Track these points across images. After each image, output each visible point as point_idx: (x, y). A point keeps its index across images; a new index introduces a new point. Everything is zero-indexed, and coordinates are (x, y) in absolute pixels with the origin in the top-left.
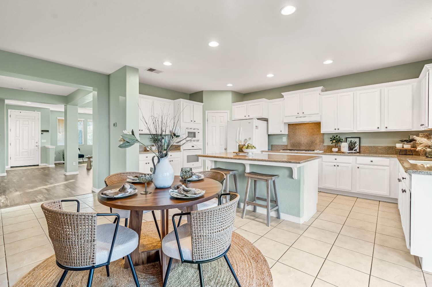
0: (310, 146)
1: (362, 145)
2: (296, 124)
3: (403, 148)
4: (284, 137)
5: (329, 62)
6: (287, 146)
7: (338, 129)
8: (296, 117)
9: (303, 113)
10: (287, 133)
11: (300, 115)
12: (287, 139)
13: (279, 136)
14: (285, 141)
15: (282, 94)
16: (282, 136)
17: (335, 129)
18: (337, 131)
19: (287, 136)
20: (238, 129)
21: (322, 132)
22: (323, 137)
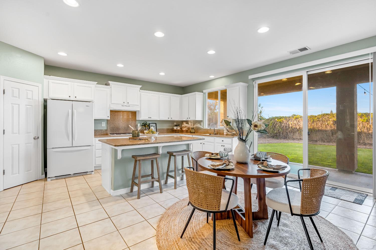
0: (127, 130)
1: (157, 128)
2: (115, 111)
3: (177, 129)
4: (104, 122)
5: (162, 74)
6: (107, 130)
7: (151, 118)
8: (122, 106)
9: (128, 103)
10: (109, 118)
11: (125, 104)
12: (107, 124)
13: (98, 121)
14: (104, 126)
15: (109, 82)
16: (101, 120)
17: (149, 118)
18: (150, 119)
19: (106, 121)
20: (70, 111)
21: (140, 119)
22: (136, 123)
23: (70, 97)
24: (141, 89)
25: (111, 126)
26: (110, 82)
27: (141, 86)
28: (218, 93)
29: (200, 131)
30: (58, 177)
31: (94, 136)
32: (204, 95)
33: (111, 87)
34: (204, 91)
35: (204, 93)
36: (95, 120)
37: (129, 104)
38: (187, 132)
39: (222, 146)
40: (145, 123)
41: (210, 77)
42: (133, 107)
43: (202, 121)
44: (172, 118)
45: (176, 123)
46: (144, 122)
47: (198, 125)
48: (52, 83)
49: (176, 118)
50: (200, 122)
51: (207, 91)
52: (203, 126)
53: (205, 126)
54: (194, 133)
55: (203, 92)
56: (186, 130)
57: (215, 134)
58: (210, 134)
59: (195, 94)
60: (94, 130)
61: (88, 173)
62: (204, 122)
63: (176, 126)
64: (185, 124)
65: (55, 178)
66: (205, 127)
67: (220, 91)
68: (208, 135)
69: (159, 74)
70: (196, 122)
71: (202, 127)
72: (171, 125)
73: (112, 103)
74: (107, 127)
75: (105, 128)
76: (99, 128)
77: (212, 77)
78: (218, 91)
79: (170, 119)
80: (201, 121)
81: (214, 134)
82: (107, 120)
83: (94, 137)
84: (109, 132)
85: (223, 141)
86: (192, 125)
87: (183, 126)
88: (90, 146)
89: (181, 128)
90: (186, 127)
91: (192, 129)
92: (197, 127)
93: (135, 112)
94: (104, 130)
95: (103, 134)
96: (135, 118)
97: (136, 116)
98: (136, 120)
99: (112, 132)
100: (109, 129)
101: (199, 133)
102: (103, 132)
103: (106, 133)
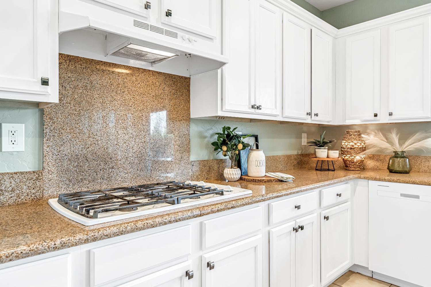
3: (328, 157)
6: (36, 176)
7: (259, 108)
8: (137, 24)
9: (169, 14)
11: (153, 19)
17: (253, 107)
18: (255, 114)
19: (32, 119)
21: (220, 114)
22: (188, 131)
37: (172, 20)
42: (190, 41)
44: (316, 115)
45: (306, 135)
54: (409, 172)
63: (318, 144)
79: (309, 120)
82: (41, 110)
86: (396, 141)
87: (348, 144)
91: (397, 157)
92: (420, 151)
93: (186, 78)
94: (22, 173)
95: (11, 202)
96: (185, 108)
97: (189, 102)
98: (188, 119)
99: (74, 185)
100: (51, 166)
101: (425, 172)
102: (13, 190)
103: (33, 191)
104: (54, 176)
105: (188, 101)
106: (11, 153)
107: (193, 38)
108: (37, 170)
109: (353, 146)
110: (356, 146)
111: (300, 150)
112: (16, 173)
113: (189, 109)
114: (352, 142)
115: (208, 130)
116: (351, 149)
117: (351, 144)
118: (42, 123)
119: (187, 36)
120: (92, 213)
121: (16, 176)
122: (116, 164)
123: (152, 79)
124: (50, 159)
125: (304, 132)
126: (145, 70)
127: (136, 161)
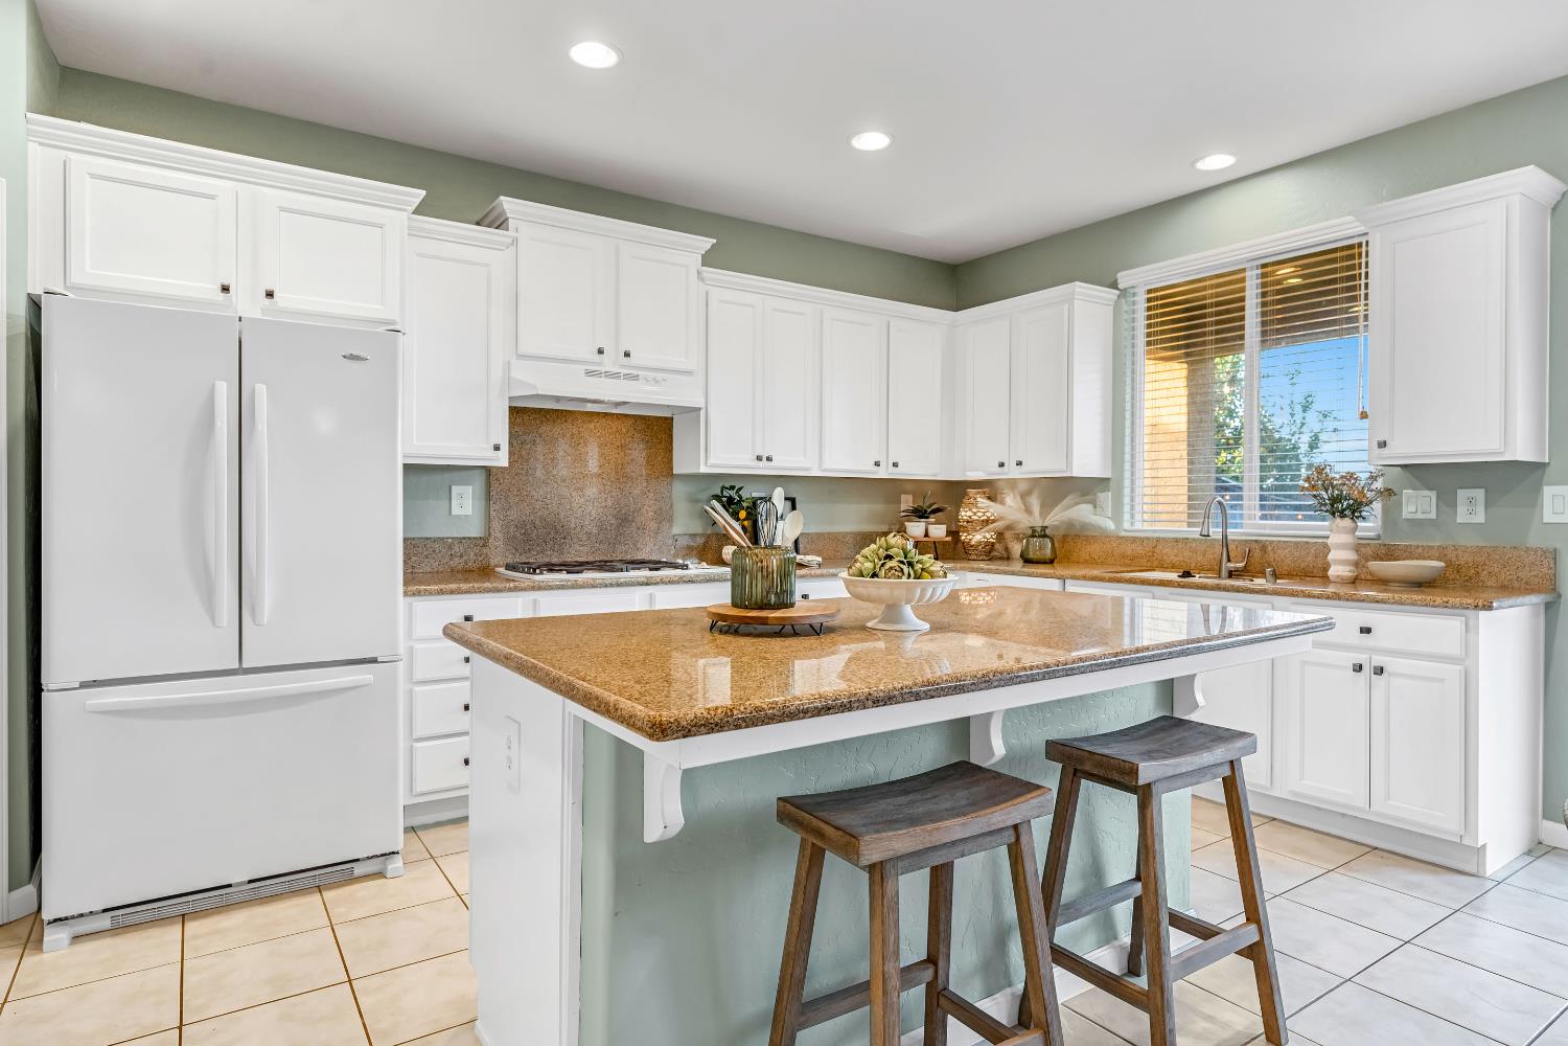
3: (926, 535)
4: (466, 482)
5: (872, 141)
6: (483, 542)
7: (769, 459)
8: (589, 373)
9: (627, 355)
10: (502, 460)
11: (608, 363)
12: (488, 497)
13: (425, 479)
14: (465, 508)
15: (506, 206)
16: (447, 476)
17: (759, 458)
18: (763, 469)
19: (479, 480)
20: (224, 393)
21: (703, 469)
22: (670, 492)
23: (225, 289)
24: (708, 260)
25: (513, 514)
26: (509, 204)
27: (707, 243)
28: (1247, 284)
29: (1095, 549)
30: (128, 917)
31: (406, 583)
32: (1125, 308)
33: (515, 242)
34: (1125, 279)
35: (1124, 293)
36: (409, 469)
37: (633, 360)
38: (993, 555)
39: (1359, 668)
40: (732, 493)
41: (1201, 166)
42: (656, 381)
43: (1108, 479)
44: (895, 465)
45: (910, 497)
46: (723, 488)
47: (1083, 513)
48: (93, 176)
49: (923, 464)
50: (1088, 488)
51: (1142, 277)
52: (1117, 517)
53: (1127, 516)
54: (1051, 562)
55: (1114, 285)
56: (987, 543)
57: (1231, 575)
58: (1187, 574)
59: (1070, 301)
60: (405, 539)
61: (359, 870)
62: (1120, 488)
63: (920, 513)
64: (979, 508)
65: (105, 922)
66: (1126, 525)
67: (1259, 271)
68: (1173, 576)
69: (848, 143)
70: (1060, 488)
71: (1110, 525)
72: (879, 507)
73: (523, 350)
74: (488, 520)
75: (474, 530)
76: (435, 528)
77: (1217, 163)
78: (1244, 270)
79: (882, 473)
80: (1102, 483)
81: (1224, 573)
82: (488, 470)
83: (401, 588)
84: (498, 557)
85: (1366, 630)
86: (1036, 509)
87: (965, 514)
88: (374, 661)
89: (954, 533)
90: (987, 522)
91: (1033, 536)
92: (1070, 524)
93: (666, 418)
94: (470, 538)
95: (460, 567)
96: (665, 460)
97: (671, 451)
98: (669, 473)
99: (521, 554)
100: (497, 533)
101: (1086, 562)
102: (461, 556)
103: (480, 559)
104: (500, 543)
105: (669, 450)
106: (459, 517)
107: (659, 376)
108: (482, 536)
109: (970, 517)
110: (976, 518)
111: (895, 524)
112: (464, 538)
113: (671, 460)
114: (970, 510)
115: (703, 490)
116: (968, 522)
117: (969, 513)
118: (488, 485)
119: (652, 374)
120: (538, 571)
121: (464, 541)
122: (569, 534)
123: (616, 425)
124: (496, 525)
125: (906, 493)
126: (606, 414)
127: (595, 531)
